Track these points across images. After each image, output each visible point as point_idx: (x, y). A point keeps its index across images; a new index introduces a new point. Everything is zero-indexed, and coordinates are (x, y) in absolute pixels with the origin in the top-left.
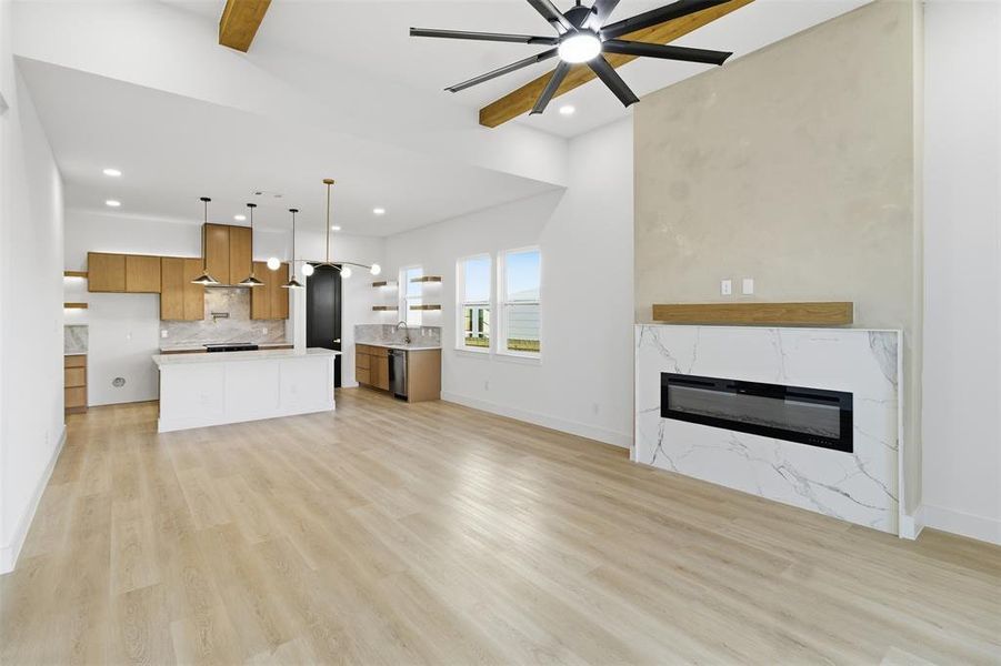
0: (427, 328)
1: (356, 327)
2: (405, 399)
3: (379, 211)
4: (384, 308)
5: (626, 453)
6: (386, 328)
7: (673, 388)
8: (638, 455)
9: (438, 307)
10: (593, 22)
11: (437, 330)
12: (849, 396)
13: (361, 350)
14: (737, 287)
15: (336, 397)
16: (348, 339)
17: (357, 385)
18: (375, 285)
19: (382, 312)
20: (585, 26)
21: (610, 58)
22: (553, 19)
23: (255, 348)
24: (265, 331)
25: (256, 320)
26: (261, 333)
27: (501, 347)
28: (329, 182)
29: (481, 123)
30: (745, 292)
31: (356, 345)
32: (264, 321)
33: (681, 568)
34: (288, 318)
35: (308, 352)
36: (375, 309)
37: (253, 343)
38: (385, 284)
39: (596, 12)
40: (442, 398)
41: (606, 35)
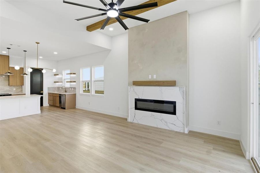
0: (71, 88)
1: (48, 88)
2: (64, 108)
3: (56, 53)
4: (58, 82)
5: (126, 119)
6: (58, 88)
7: (138, 102)
8: (129, 120)
9: (75, 82)
10: (116, 7)
11: (75, 88)
12: (175, 102)
13: (50, 95)
14: (152, 77)
15: (41, 109)
16: (45, 91)
17: (49, 105)
18: (55, 75)
19: (57, 83)
20: (114, 8)
21: (121, 17)
22: (105, 5)
23: (10, 95)
24: (14, 89)
25: (11, 86)
26: (13, 90)
27: (93, 92)
28: (38, 43)
29: (87, 30)
30: (154, 78)
31: (49, 93)
32: (14, 86)
33: (138, 147)
34: (23, 85)
35: (31, 96)
36: (54, 82)
37: (10, 93)
38: (58, 75)
39: (117, 5)
40: (76, 108)
41: (120, 11)
